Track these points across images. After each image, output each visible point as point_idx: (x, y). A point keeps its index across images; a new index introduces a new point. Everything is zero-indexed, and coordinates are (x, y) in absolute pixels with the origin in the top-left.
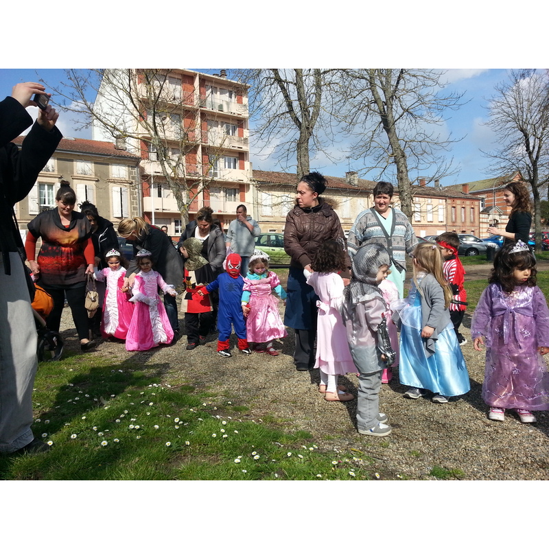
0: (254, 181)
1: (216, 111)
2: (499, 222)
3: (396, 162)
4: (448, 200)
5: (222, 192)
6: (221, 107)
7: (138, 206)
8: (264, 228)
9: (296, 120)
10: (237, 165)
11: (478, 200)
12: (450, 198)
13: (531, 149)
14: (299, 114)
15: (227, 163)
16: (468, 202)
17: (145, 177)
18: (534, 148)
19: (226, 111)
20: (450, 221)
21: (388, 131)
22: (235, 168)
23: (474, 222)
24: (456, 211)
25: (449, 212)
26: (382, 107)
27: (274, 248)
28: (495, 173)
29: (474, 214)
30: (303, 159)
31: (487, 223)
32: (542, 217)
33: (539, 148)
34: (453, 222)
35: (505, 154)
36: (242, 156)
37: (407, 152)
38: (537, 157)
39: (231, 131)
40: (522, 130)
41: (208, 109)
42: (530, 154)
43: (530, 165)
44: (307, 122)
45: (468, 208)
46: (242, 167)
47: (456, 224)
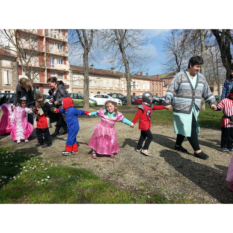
0: (71, 70)
1: (53, 38)
3: (125, 65)
4: (151, 81)
5: (56, 74)
6: (55, 36)
7: (16, 79)
8: (75, 91)
10: (63, 62)
11: (162, 81)
14: (84, 43)
15: (58, 61)
16: (159, 82)
17: (19, 67)
18: (179, 62)
19: (57, 38)
20: (151, 90)
21: (122, 52)
22: (62, 64)
23: (161, 90)
24: (154, 86)
25: (151, 86)
26: (120, 42)
27: (75, 99)
29: (161, 87)
30: (86, 62)
33: (181, 62)
36: (65, 58)
37: (129, 61)
39: (60, 47)
40: (175, 54)
41: (49, 36)
42: (178, 64)
43: (178, 68)
44: (87, 46)
45: (158, 85)
46: (65, 64)
47: (154, 91)
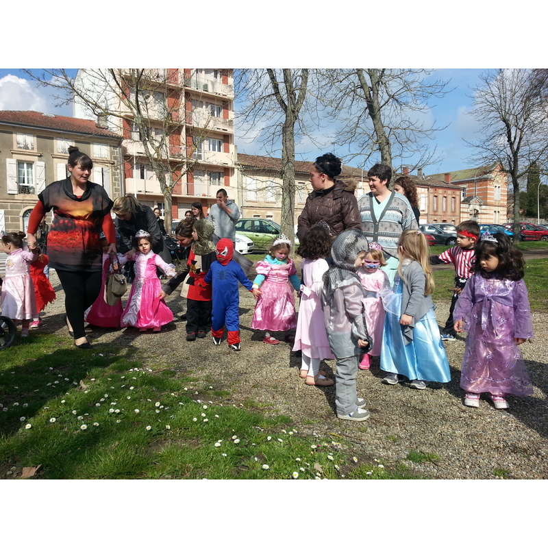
0: (239, 165)
1: (201, 90)
2: (480, 212)
3: (381, 149)
4: (430, 189)
5: (206, 175)
6: (206, 87)
7: (120, 188)
8: (248, 213)
9: (282, 102)
10: (222, 148)
11: (459, 189)
12: (432, 187)
13: (513, 139)
14: (285, 97)
15: (211, 146)
16: (450, 192)
17: (127, 158)
18: (515, 138)
19: (210, 91)
20: (431, 210)
21: (374, 117)
22: (219, 150)
23: (454, 212)
24: (437, 200)
25: (431, 201)
26: (368, 93)
27: (257, 234)
28: (477, 163)
29: (455, 204)
30: (288, 144)
31: (467, 213)
32: (521, 208)
33: (521, 139)
34: (435, 212)
35: (487, 144)
36: (226, 138)
37: (392, 140)
38: (518, 148)
39: (216, 112)
40: (504, 121)
41: (193, 88)
42: (511, 144)
43: (511, 156)
44: (292, 106)
45: (449, 198)
46: (227, 150)
47: (437, 213)
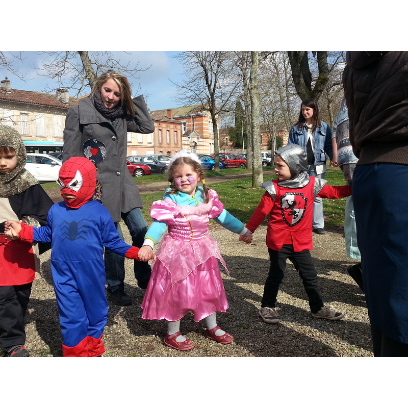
2: (198, 144)
3: (90, 85)
11: (180, 124)
12: (157, 121)
16: (172, 126)
18: (211, 82)
20: (157, 142)
23: (176, 144)
25: (157, 134)
29: (177, 137)
33: (216, 82)
40: (202, 66)
42: (209, 86)
